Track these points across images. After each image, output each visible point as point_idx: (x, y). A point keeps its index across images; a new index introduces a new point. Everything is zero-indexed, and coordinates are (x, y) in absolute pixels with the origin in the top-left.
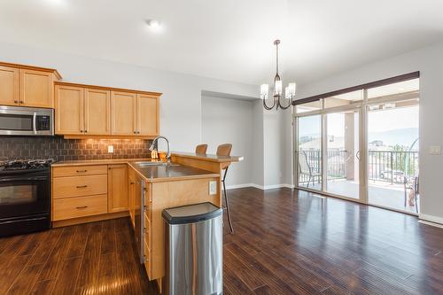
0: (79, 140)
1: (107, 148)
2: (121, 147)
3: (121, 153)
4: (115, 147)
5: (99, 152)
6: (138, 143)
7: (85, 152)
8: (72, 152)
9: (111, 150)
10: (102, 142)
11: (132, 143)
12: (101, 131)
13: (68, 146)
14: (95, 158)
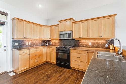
0: (80, 40)
1: (89, 43)
2: (94, 43)
3: (94, 45)
4: (92, 43)
5: (86, 45)
6: (102, 41)
7: (82, 44)
8: (78, 44)
9: (90, 44)
10: (87, 41)
11: (99, 41)
12: (86, 37)
13: (77, 43)
14: (85, 47)
